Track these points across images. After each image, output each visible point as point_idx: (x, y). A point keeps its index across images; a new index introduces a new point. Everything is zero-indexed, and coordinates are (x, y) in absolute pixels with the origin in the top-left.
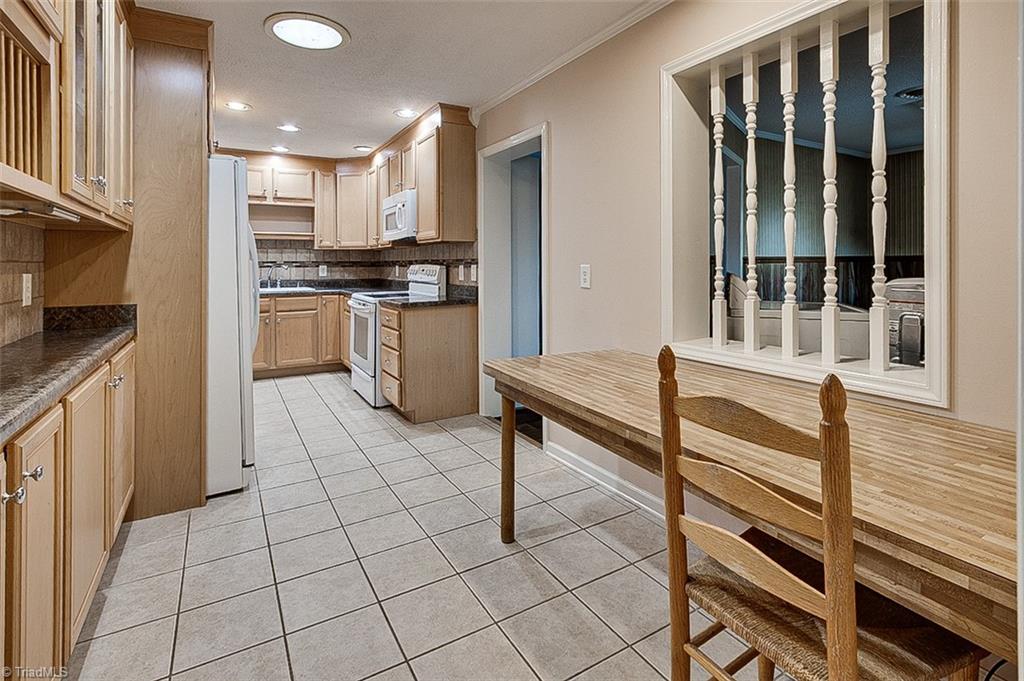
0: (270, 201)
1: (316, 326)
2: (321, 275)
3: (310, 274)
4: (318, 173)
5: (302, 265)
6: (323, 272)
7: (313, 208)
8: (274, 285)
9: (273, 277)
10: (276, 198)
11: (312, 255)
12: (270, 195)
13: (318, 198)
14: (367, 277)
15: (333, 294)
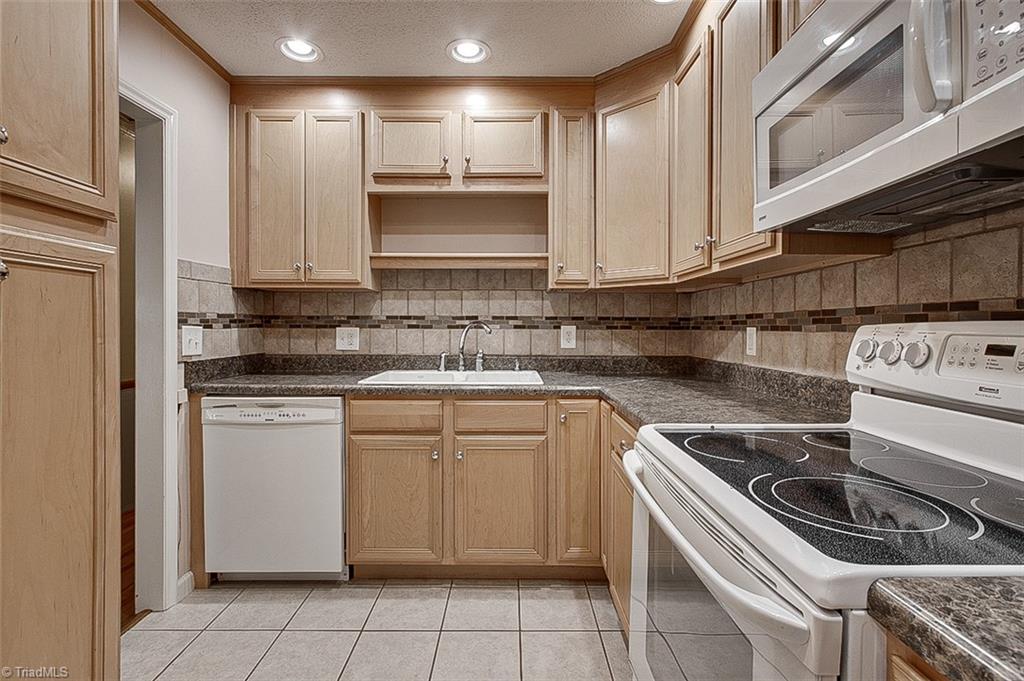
0: (457, 186)
1: (544, 475)
2: (564, 344)
3: (543, 343)
4: (555, 118)
5: (526, 324)
6: (568, 340)
7: (544, 197)
8: (470, 366)
9: (470, 347)
10: (469, 177)
11: (547, 302)
12: (456, 170)
13: (555, 173)
14: (660, 352)
15: (583, 395)
